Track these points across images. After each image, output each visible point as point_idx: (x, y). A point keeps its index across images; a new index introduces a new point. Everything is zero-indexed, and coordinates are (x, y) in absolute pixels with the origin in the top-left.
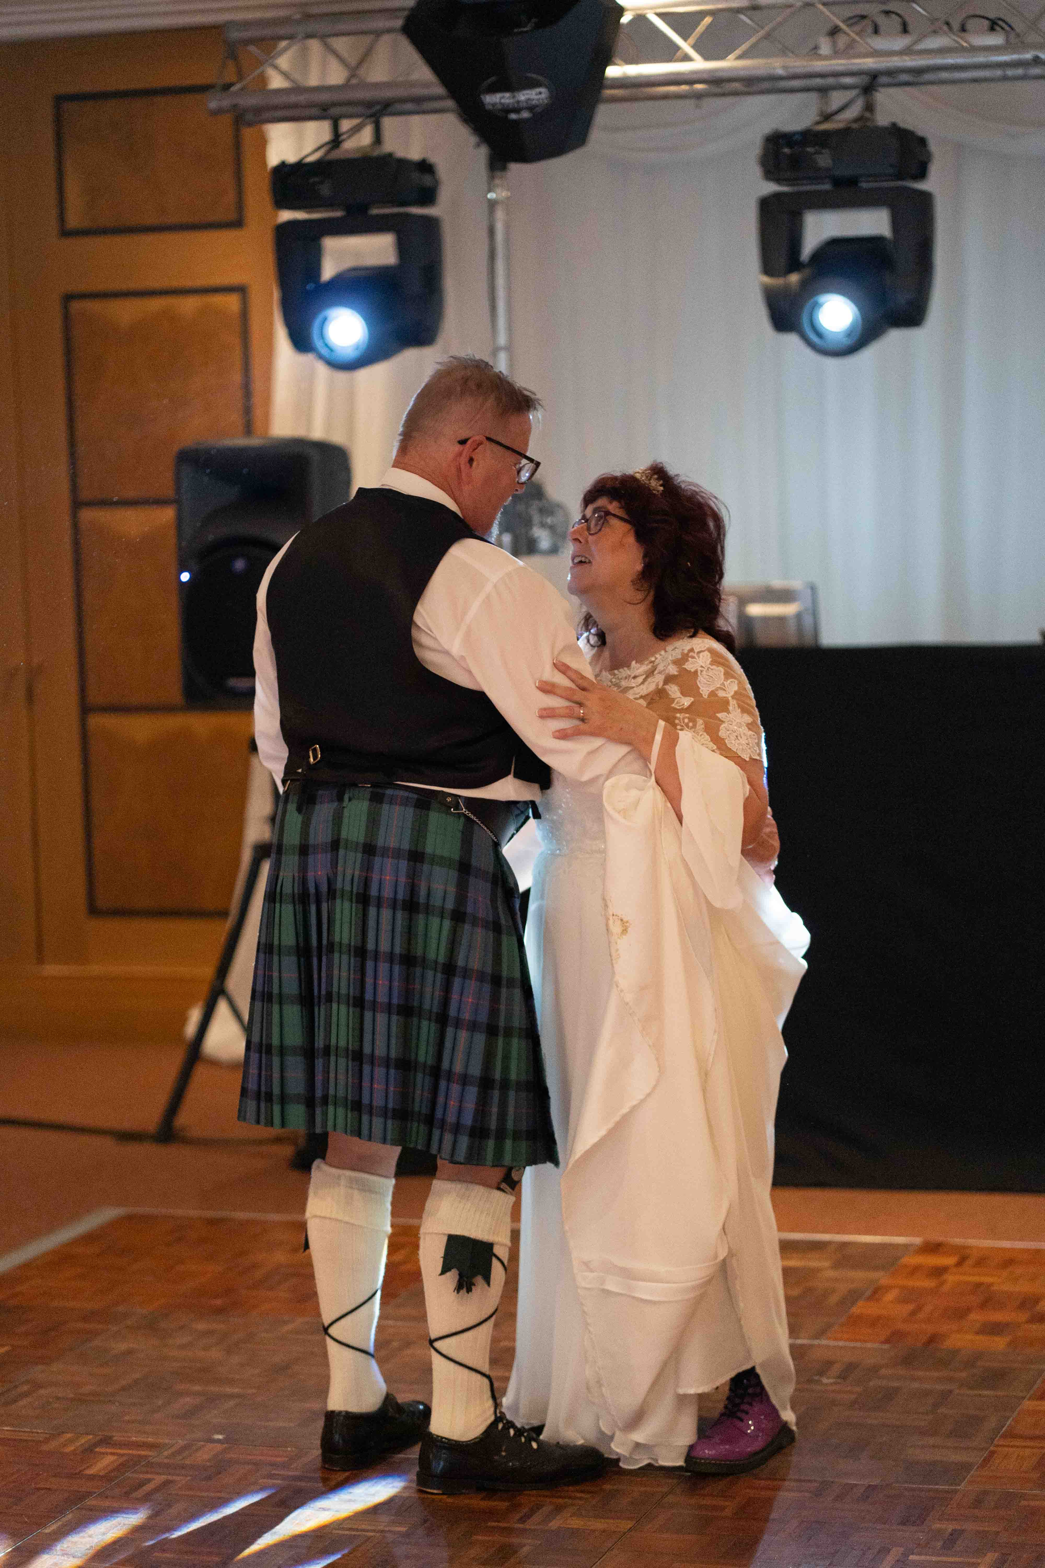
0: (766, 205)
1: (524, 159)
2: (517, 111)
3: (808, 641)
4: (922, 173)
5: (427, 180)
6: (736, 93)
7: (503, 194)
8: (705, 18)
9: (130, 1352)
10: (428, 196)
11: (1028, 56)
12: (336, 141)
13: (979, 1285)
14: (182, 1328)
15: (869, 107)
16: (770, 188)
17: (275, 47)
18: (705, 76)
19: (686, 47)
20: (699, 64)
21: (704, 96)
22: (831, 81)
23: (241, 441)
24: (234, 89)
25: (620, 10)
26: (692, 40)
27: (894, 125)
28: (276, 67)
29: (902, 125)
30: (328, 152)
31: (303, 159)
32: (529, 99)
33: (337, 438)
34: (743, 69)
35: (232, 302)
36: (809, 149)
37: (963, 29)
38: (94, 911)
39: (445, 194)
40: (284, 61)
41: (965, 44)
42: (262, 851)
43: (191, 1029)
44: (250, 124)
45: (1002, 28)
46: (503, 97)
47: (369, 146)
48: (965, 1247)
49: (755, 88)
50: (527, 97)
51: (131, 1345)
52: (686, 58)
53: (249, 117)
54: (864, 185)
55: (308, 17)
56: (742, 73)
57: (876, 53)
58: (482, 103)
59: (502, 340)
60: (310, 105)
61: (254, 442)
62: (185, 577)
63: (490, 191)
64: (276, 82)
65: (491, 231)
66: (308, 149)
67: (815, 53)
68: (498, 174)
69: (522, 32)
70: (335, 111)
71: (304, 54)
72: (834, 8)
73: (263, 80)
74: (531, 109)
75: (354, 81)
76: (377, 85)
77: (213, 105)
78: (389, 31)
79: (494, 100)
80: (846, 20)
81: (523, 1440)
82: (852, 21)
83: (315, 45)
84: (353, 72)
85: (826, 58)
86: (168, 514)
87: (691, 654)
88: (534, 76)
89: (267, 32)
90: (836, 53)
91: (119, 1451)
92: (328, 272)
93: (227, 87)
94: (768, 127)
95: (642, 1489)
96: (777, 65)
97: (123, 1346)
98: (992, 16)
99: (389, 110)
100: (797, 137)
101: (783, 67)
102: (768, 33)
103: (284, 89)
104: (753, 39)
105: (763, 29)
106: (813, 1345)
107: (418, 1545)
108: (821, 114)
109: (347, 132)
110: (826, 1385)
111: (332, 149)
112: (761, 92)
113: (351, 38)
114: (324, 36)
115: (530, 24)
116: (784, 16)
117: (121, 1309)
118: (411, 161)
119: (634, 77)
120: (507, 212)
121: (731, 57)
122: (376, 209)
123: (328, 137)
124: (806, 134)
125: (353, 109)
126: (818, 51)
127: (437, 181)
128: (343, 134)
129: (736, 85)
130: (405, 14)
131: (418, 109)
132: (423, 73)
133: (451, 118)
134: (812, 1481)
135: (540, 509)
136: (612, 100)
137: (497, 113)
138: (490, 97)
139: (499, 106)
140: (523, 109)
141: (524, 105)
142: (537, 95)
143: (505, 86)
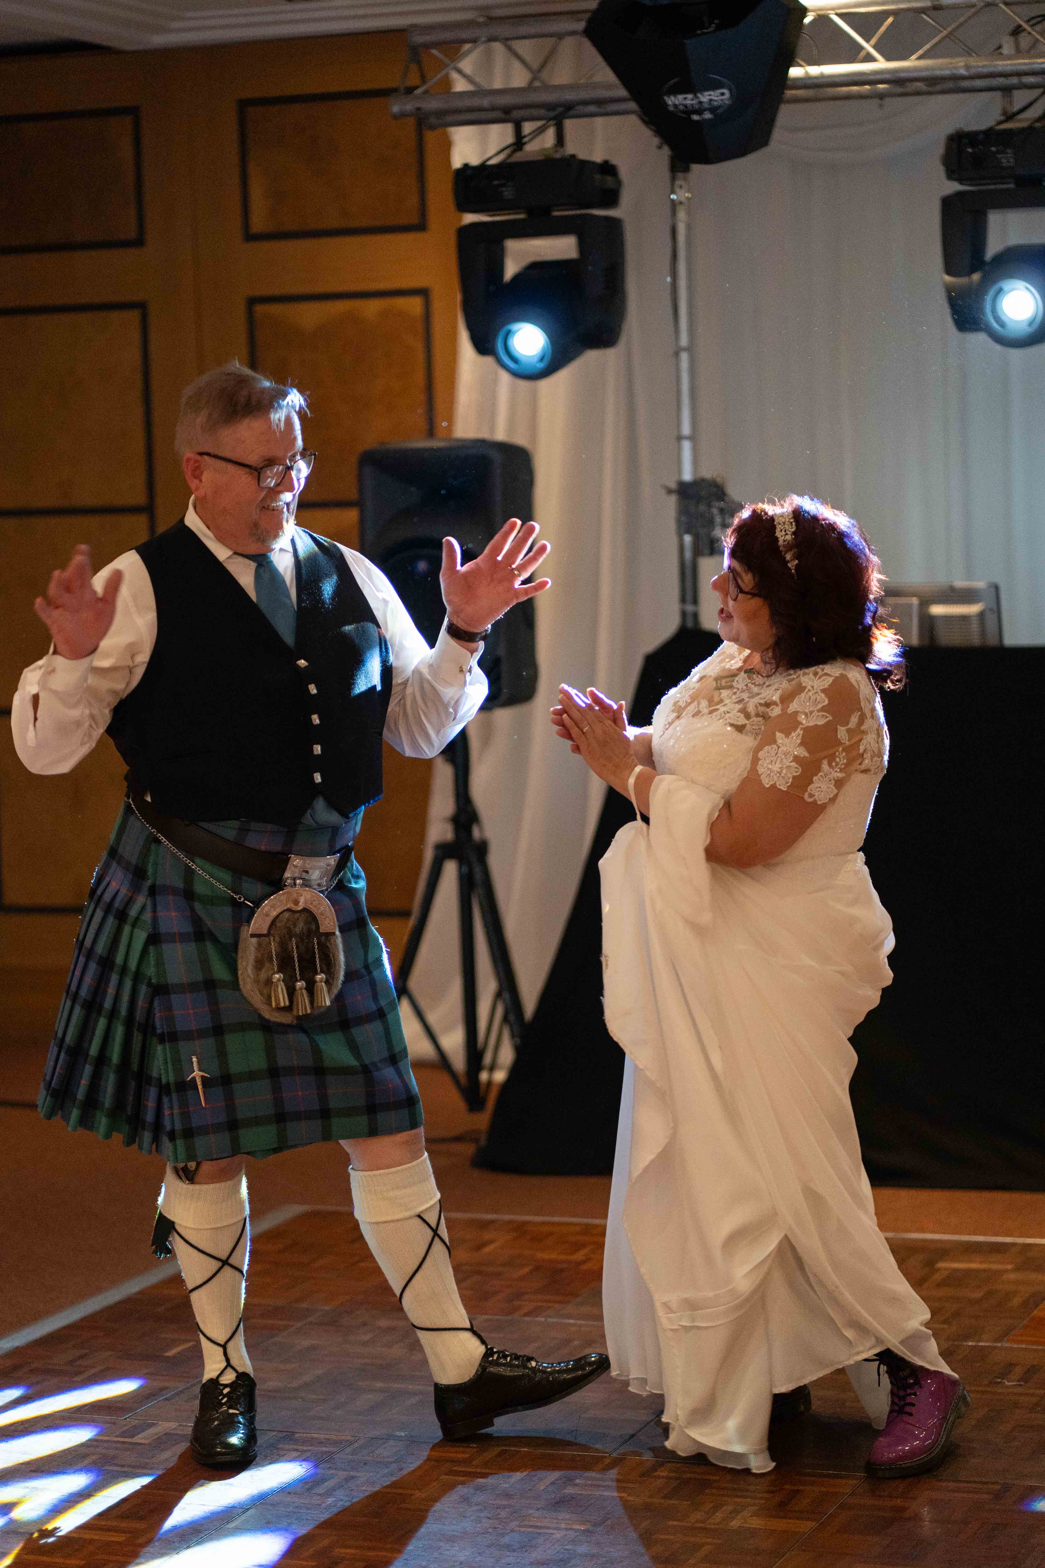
0: (947, 203)
1: (706, 159)
2: (699, 112)
3: (992, 641)
5: (609, 180)
6: (918, 93)
7: (683, 195)
8: (888, 18)
9: (314, 1348)
10: (611, 198)
12: (519, 143)
14: (364, 1324)
16: (954, 187)
17: (458, 50)
18: (887, 76)
19: (868, 47)
20: (882, 64)
21: (885, 96)
22: (1014, 80)
23: (423, 443)
24: (418, 91)
25: (804, 11)
26: (873, 41)
28: (460, 72)
30: (509, 156)
31: (487, 161)
32: (711, 100)
33: (520, 440)
34: (927, 69)
35: (415, 305)
36: (993, 149)
39: (627, 197)
40: (467, 65)
42: (444, 851)
44: (432, 128)
46: (685, 99)
47: (551, 148)
49: (938, 88)
50: (709, 98)
51: (313, 1342)
52: (869, 58)
53: (433, 120)
55: (490, 20)
56: (925, 74)
58: (665, 104)
59: (684, 341)
60: (493, 109)
61: (437, 444)
63: (673, 192)
64: (460, 85)
65: (674, 232)
66: (492, 151)
67: (1001, 54)
68: (680, 175)
69: (705, 34)
70: (516, 114)
71: (488, 58)
72: (1015, 8)
73: (447, 83)
74: (713, 110)
75: (537, 84)
76: (558, 88)
77: (396, 109)
78: (573, 33)
79: (674, 101)
80: (1028, 20)
82: (1034, 21)
83: (498, 47)
84: (536, 74)
85: (1009, 58)
86: (351, 516)
88: (717, 77)
89: (448, 36)
90: (1018, 52)
91: (300, 1448)
92: (509, 272)
93: (410, 90)
94: (949, 127)
95: (823, 1489)
96: (958, 65)
97: (306, 1343)
99: (572, 112)
100: (981, 136)
101: (967, 67)
102: (951, 33)
103: (468, 92)
104: (936, 40)
105: (945, 29)
106: (996, 1348)
107: (598, 1544)
108: (1004, 113)
109: (530, 134)
110: (1008, 1387)
111: (514, 152)
112: (943, 92)
113: (533, 41)
114: (507, 39)
115: (713, 25)
116: (966, 16)
117: (304, 1305)
118: (593, 163)
119: (816, 78)
120: (689, 213)
121: (914, 57)
122: (558, 211)
123: (510, 139)
124: (989, 133)
125: (534, 112)
126: (1001, 50)
127: (619, 183)
128: (525, 137)
129: (919, 84)
130: (587, 16)
131: (602, 110)
132: (605, 75)
133: (633, 120)
134: (993, 1483)
135: (722, 511)
136: (795, 100)
137: (680, 114)
138: (673, 98)
139: (681, 107)
140: (705, 110)
141: (706, 106)
142: (719, 97)
143: (687, 87)
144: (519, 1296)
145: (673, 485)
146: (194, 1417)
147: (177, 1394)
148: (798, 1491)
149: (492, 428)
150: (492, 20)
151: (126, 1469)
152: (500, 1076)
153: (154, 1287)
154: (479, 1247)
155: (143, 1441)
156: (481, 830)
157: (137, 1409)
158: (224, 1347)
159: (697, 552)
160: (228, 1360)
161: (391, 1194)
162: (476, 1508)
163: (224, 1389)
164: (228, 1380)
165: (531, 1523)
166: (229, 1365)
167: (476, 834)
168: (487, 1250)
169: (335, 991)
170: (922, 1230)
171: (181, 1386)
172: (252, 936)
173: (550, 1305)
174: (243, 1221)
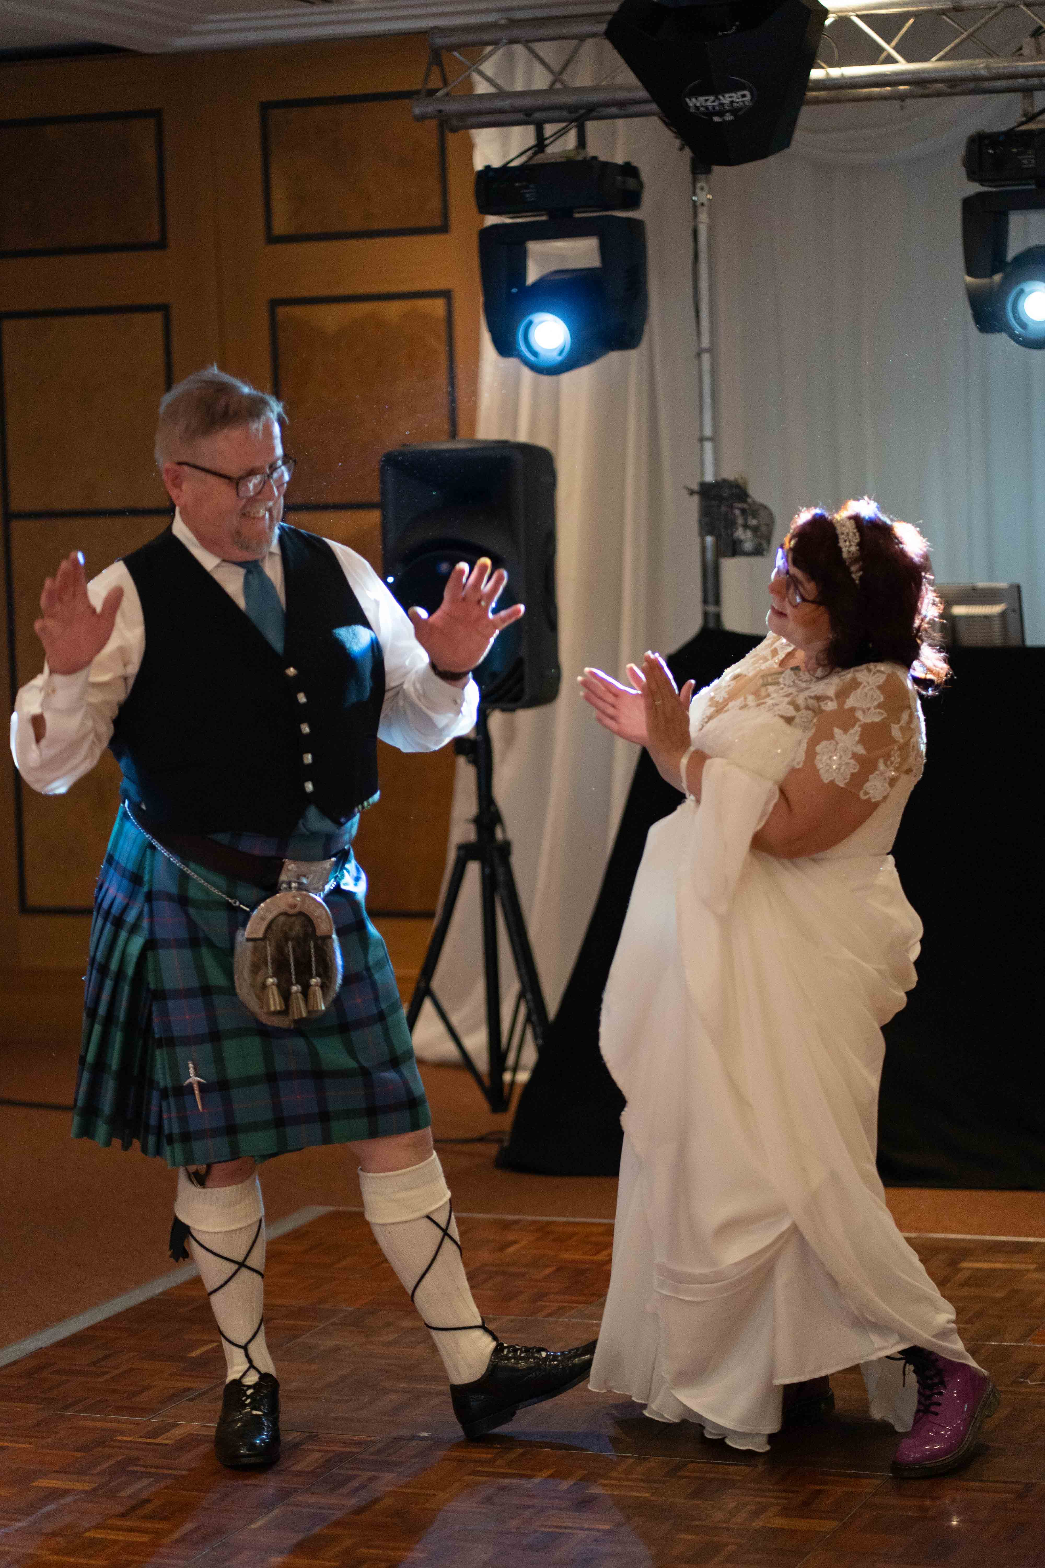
0: (968, 204)
1: (728, 161)
2: (721, 114)
3: (1014, 641)
5: (631, 183)
6: (939, 94)
7: (707, 197)
8: (908, 19)
9: (337, 1348)
10: (633, 199)
12: (540, 145)
14: (389, 1325)
16: (975, 188)
17: (480, 52)
18: (908, 78)
19: (889, 49)
20: (902, 66)
21: (908, 97)
22: (1036, 81)
23: (446, 445)
24: (439, 94)
25: (825, 12)
26: (894, 43)
28: (482, 74)
30: (530, 158)
31: (508, 163)
32: (732, 102)
33: (542, 441)
34: (948, 70)
35: (438, 306)
36: (1013, 150)
39: (648, 199)
40: (488, 67)
42: (467, 852)
44: (454, 130)
46: (707, 100)
47: (573, 150)
49: (959, 89)
50: (731, 99)
51: (338, 1342)
52: (890, 60)
53: (455, 122)
56: (946, 75)
58: (685, 104)
59: (705, 342)
60: (515, 110)
61: (460, 445)
63: (694, 194)
64: (482, 88)
65: (694, 234)
66: (513, 153)
67: (1021, 55)
68: (702, 176)
69: (726, 35)
70: (538, 115)
71: (510, 59)
72: (1034, 9)
73: (471, 86)
74: (734, 111)
75: (558, 86)
76: (580, 90)
77: (417, 111)
78: (594, 35)
79: (695, 103)
83: (519, 49)
84: (557, 76)
85: (1031, 59)
86: (375, 516)
88: (738, 79)
89: (473, 38)
90: (1039, 53)
91: (325, 1448)
92: (533, 275)
93: (431, 93)
94: (971, 128)
95: (846, 1489)
96: (980, 65)
97: (330, 1343)
99: (594, 114)
100: (1001, 138)
101: (987, 68)
102: (972, 35)
103: (487, 94)
104: (957, 41)
105: (966, 31)
106: (1019, 1347)
107: (622, 1543)
108: (1025, 115)
109: (552, 136)
110: (1031, 1387)
111: (535, 154)
112: (963, 93)
113: (555, 43)
114: (528, 41)
115: (734, 27)
116: (987, 17)
117: (328, 1306)
118: (616, 165)
119: (837, 79)
120: (710, 214)
121: (934, 58)
122: (579, 213)
123: (532, 141)
124: (1010, 134)
125: (555, 114)
126: (1022, 52)
127: (641, 185)
128: (546, 139)
129: (940, 86)
130: (609, 18)
131: (622, 112)
132: (626, 77)
133: (655, 122)
134: (1016, 1483)
135: (743, 511)
136: (817, 101)
137: (701, 115)
138: (694, 100)
139: (702, 109)
140: (727, 112)
141: (727, 107)
142: (740, 98)
143: (708, 90)
144: (541, 1296)
145: (696, 487)
146: (218, 1418)
147: (200, 1395)
148: (820, 1491)
149: (515, 429)
150: (513, 22)
151: (149, 1470)
152: (523, 1077)
153: (179, 1287)
154: (502, 1248)
155: (167, 1442)
156: (504, 831)
157: (160, 1410)
158: (245, 1348)
159: (720, 553)
160: (250, 1361)
161: (399, 1196)
162: (499, 1508)
163: (247, 1390)
164: (252, 1381)
165: (554, 1524)
166: (252, 1366)
167: (499, 835)
168: (511, 1249)
169: (332, 995)
170: (945, 1230)
171: (205, 1387)
172: (248, 940)
173: (575, 1305)
174: (258, 1224)
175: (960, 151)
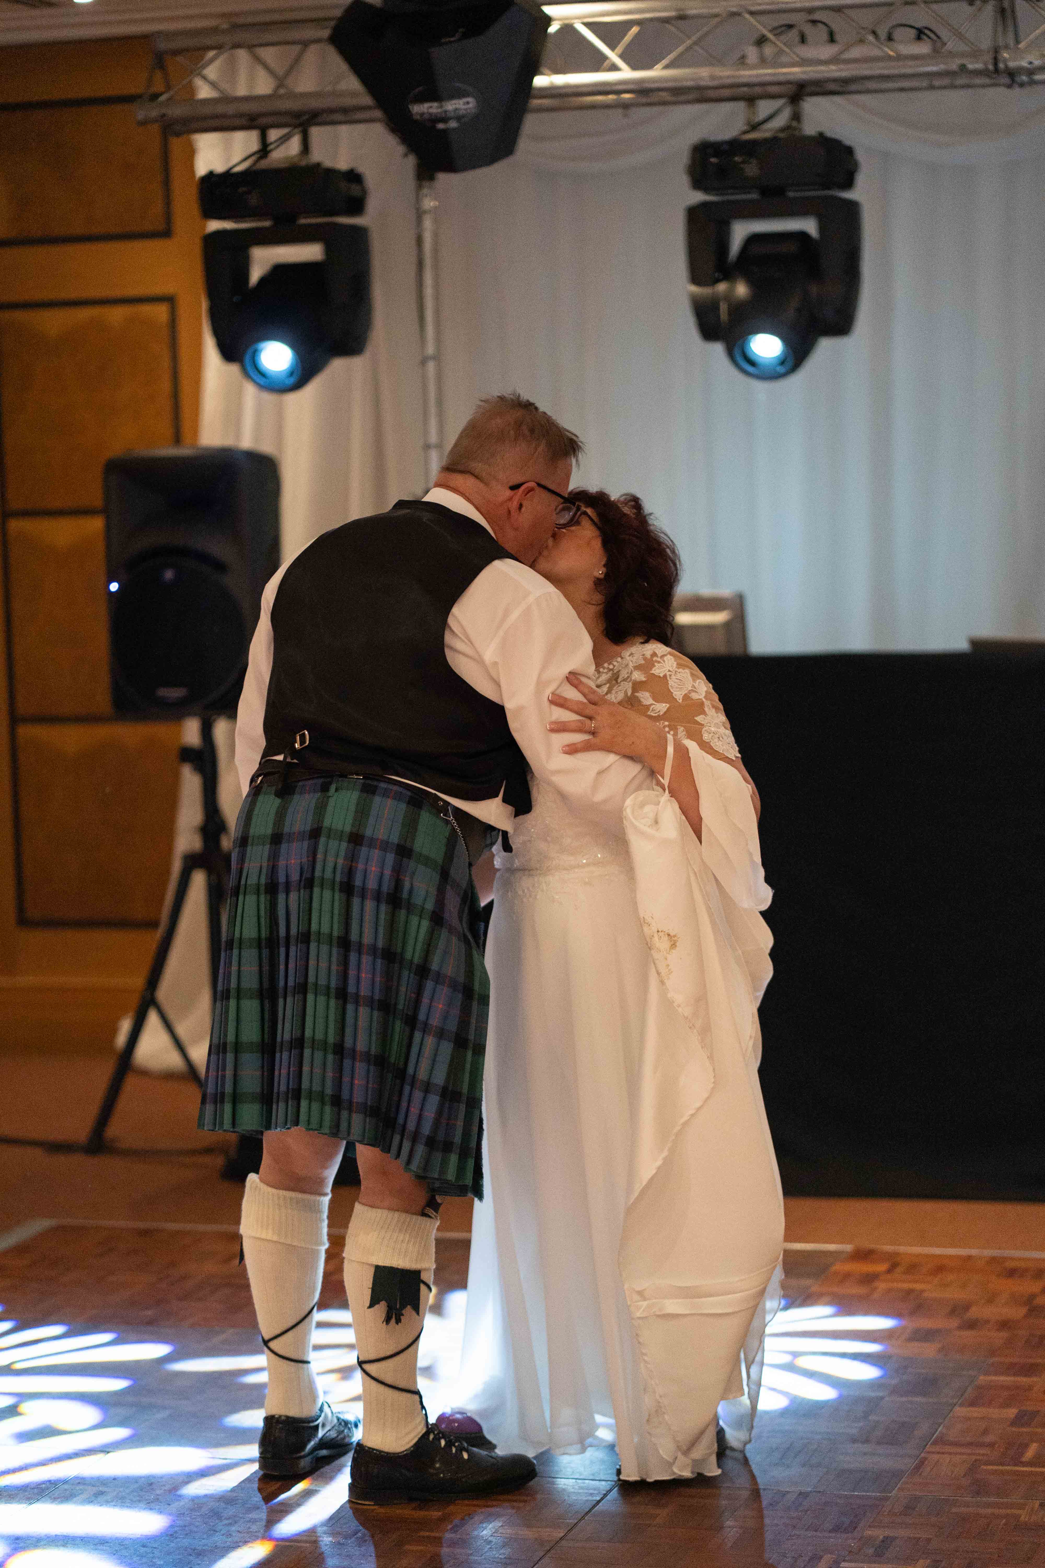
0: (694, 214)
1: (451, 167)
2: (445, 120)
3: (737, 650)
4: (849, 182)
5: (355, 190)
6: (664, 103)
7: (432, 204)
8: (632, 27)
10: (357, 206)
11: (954, 66)
12: (264, 151)
13: (910, 1292)
15: (797, 117)
16: (699, 197)
17: (202, 57)
18: (632, 86)
19: (613, 56)
20: (626, 73)
21: (632, 106)
22: (758, 90)
23: (169, 451)
24: (163, 98)
25: (548, 20)
26: (620, 49)
27: (821, 135)
28: (204, 78)
29: (829, 134)
30: (254, 163)
31: (231, 169)
32: (456, 109)
33: (266, 447)
34: (671, 78)
35: (161, 312)
36: (737, 159)
37: (890, 38)
38: (24, 921)
39: (373, 204)
40: (212, 72)
41: (892, 53)
42: (192, 862)
43: (121, 1039)
44: (178, 134)
45: (929, 37)
46: (431, 107)
47: (296, 156)
48: (897, 1254)
49: (683, 97)
50: (454, 106)
52: (614, 68)
53: (177, 127)
54: (791, 194)
55: (235, 27)
56: (670, 83)
57: (804, 62)
58: (410, 111)
59: (430, 350)
60: (238, 115)
61: (184, 451)
62: (114, 587)
63: (419, 201)
64: (204, 92)
65: (419, 241)
66: (236, 159)
67: (745, 63)
68: (426, 184)
69: (451, 42)
70: (263, 121)
71: (232, 64)
72: (759, 18)
73: (191, 90)
74: (459, 118)
75: (282, 91)
76: (303, 95)
77: (141, 115)
78: (318, 41)
79: (421, 109)
80: (773, 30)
81: (454, 1450)
82: (780, 30)
83: (242, 55)
84: (281, 82)
85: (754, 67)
86: (96, 524)
87: (655, 659)
88: (460, 85)
89: (195, 42)
90: (763, 61)
93: (155, 97)
94: (695, 136)
96: (703, 74)
98: (919, 25)
99: (316, 120)
100: (726, 147)
101: (712, 77)
102: (695, 43)
103: (212, 99)
104: (681, 49)
105: (690, 39)
107: (349, 1556)
108: (748, 123)
109: (275, 141)
111: (259, 159)
112: (687, 101)
113: (279, 48)
114: (251, 46)
115: (458, 34)
116: (710, 26)
118: (339, 171)
119: (561, 88)
120: (436, 221)
121: (659, 66)
122: (304, 219)
123: (255, 146)
124: (733, 143)
125: (283, 120)
126: (745, 60)
127: (365, 190)
128: (271, 144)
129: (663, 94)
130: (333, 23)
131: (347, 118)
132: (351, 83)
133: (379, 128)
136: (540, 110)
137: (425, 123)
138: (417, 107)
139: (426, 116)
140: (451, 118)
141: (452, 114)
142: (465, 105)
143: (434, 96)
149: (238, 435)
150: (236, 27)
162: (227, 1522)
175: (684, 159)
